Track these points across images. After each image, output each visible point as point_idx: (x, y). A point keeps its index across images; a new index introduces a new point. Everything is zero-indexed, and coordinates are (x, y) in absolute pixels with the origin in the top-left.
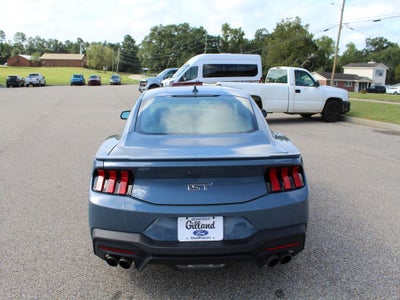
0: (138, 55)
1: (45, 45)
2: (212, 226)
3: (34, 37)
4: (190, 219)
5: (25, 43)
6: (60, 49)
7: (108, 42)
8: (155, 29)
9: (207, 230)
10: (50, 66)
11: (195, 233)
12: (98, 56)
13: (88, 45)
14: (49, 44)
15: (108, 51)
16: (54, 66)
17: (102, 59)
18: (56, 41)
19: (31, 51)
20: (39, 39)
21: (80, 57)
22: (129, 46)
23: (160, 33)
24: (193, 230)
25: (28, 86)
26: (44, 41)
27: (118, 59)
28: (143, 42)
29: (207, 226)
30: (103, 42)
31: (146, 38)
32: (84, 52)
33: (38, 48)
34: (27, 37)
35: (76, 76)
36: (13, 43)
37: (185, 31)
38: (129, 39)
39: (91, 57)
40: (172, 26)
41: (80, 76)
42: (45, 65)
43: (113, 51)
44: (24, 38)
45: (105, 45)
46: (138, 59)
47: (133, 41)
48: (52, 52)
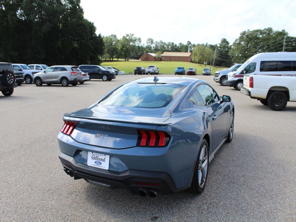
0: (230, 54)
1: (165, 46)
2: (104, 160)
3: (159, 41)
4: (94, 153)
5: (153, 46)
6: (175, 49)
7: (209, 44)
8: (244, 33)
9: (102, 162)
10: (167, 61)
11: (95, 162)
12: (201, 54)
13: (194, 46)
14: (168, 46)
15: (208, 50)
16: (170, 61)
17: (203, 56)
18: (173, 44)
19: (156, 50)
20: (162, 43)
21: (188, 54)
22: (225, 47)
23: (247, 36)
24: (95, 161)
25: (147, 74)
26: (165, 44)
27: (215, 56)
28: (234, 44)
29: (102, 160)
30: (205, 44)
31: (236, 41)
32: (191, 51)
33: (161, 48)
34: (154, 41)
35: (179, 68)
36: (145, 45)
37: (269, 34)
38: (224, 41)
39: (196, 55)
40: (257, 31)
41: (181, 68)
42: (164, 60)
43: (211, 50)
44: (152, 42)
45: (206, 45)
46: (229, 56)
47: (228, 43)
48: (169, 51)
